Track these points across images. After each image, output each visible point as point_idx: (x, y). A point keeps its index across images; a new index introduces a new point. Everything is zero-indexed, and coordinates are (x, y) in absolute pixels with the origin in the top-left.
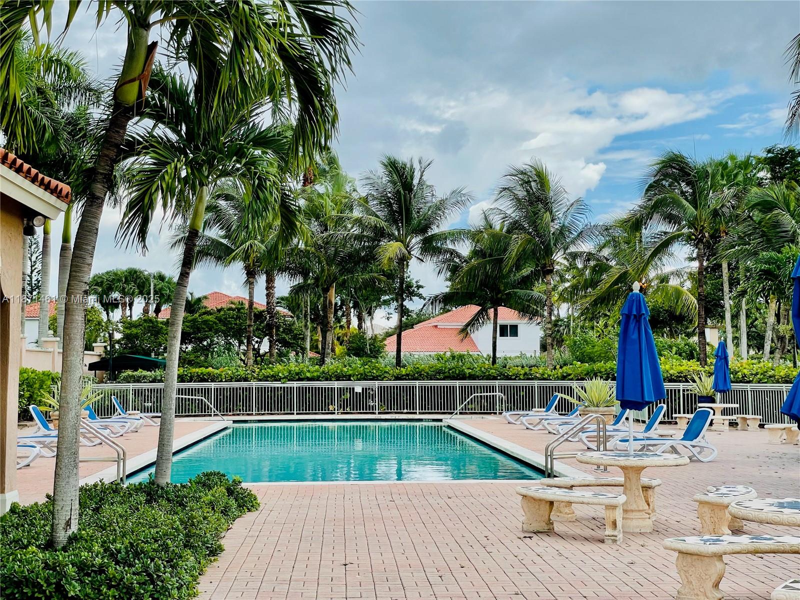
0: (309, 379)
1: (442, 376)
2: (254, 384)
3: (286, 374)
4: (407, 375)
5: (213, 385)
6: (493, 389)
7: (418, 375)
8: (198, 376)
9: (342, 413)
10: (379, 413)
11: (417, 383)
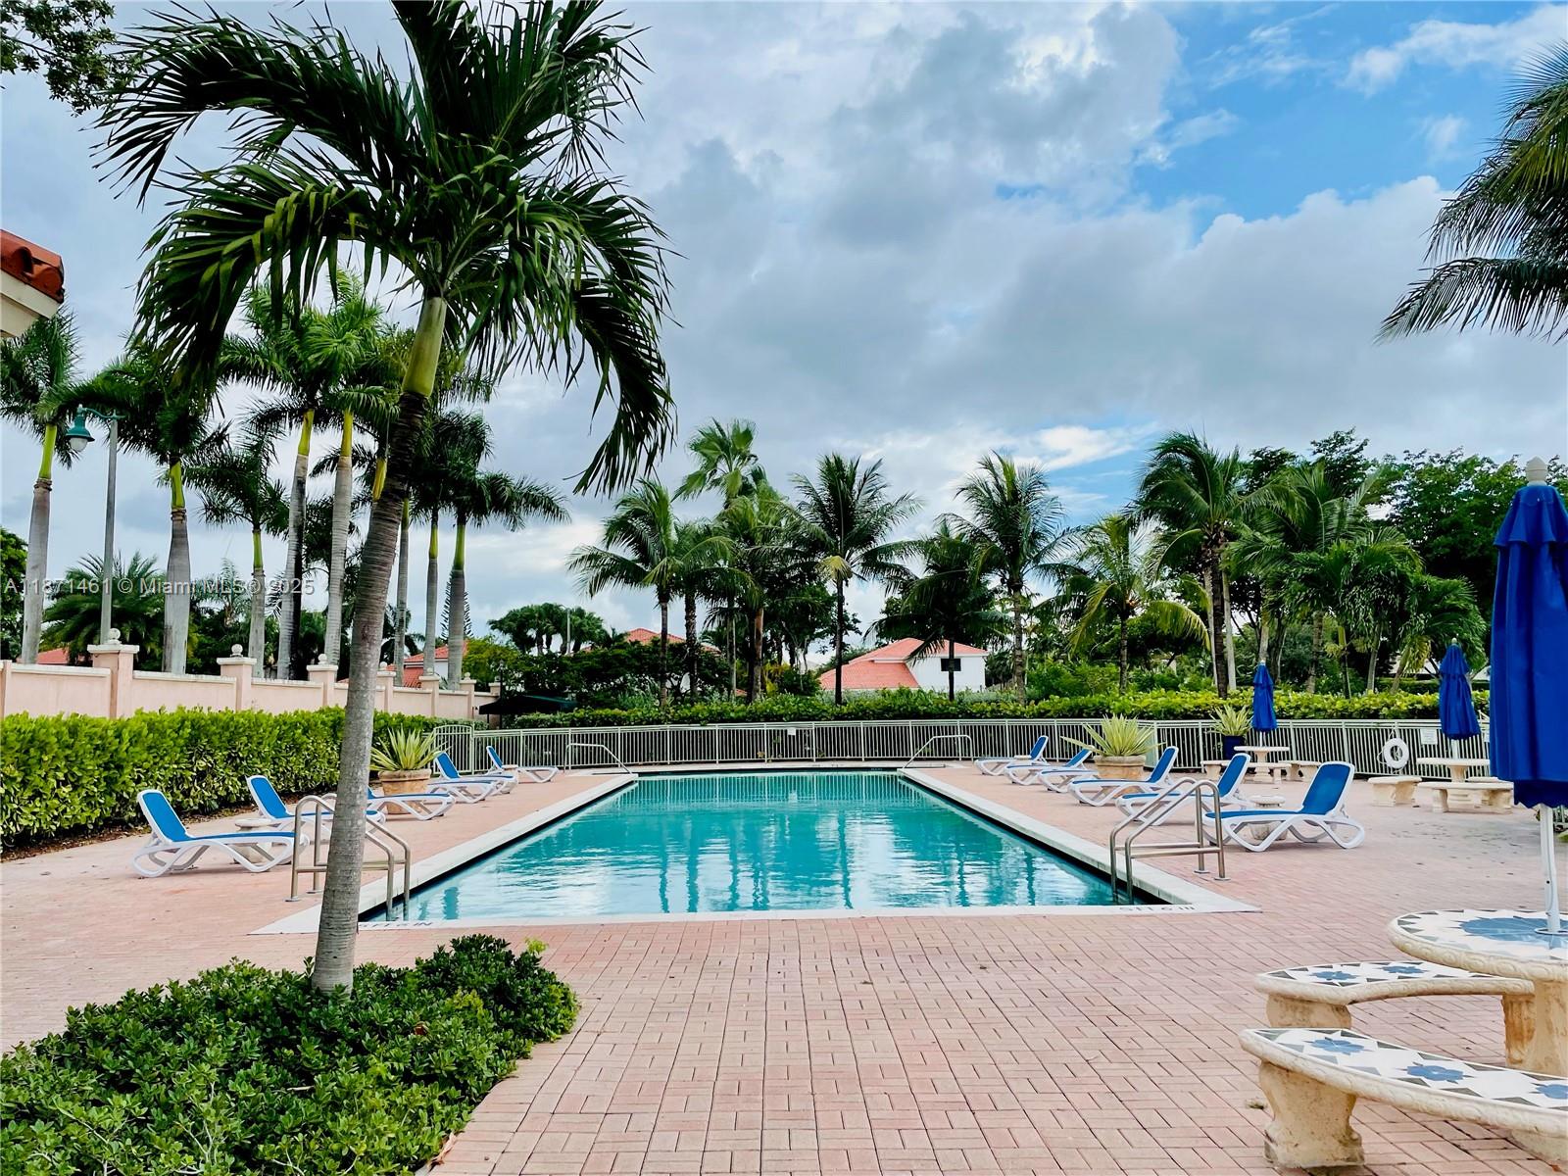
0: (732, 720)
1: (891, 714)
2: (668, 727)
3: (706, 714)
4: (849, 714)
5: (619, 730)
6: (952, 730)
7: (862, 713)
8: (602, 719)
9: (773, 761)
10: (817, 760)
11: (862, 724)
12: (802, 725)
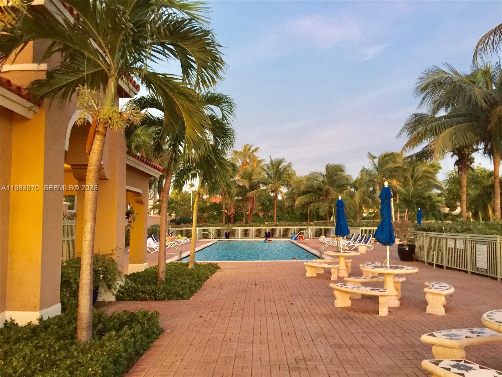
0: (244, 226)
5: (212, 228)
12: (264, 228)
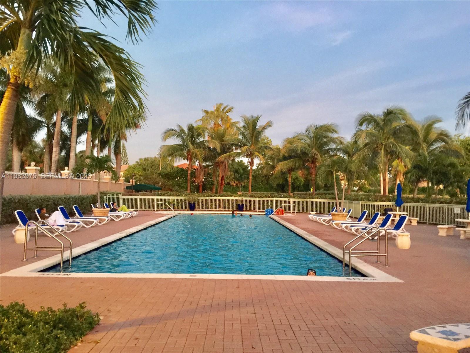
0: (213, 196)
5: (173, 198)
6: (289, 202)
9: (226, 210)
11: (258, 199)
12: (237, 198)
